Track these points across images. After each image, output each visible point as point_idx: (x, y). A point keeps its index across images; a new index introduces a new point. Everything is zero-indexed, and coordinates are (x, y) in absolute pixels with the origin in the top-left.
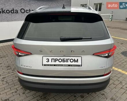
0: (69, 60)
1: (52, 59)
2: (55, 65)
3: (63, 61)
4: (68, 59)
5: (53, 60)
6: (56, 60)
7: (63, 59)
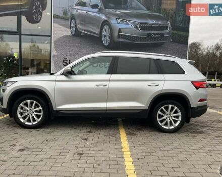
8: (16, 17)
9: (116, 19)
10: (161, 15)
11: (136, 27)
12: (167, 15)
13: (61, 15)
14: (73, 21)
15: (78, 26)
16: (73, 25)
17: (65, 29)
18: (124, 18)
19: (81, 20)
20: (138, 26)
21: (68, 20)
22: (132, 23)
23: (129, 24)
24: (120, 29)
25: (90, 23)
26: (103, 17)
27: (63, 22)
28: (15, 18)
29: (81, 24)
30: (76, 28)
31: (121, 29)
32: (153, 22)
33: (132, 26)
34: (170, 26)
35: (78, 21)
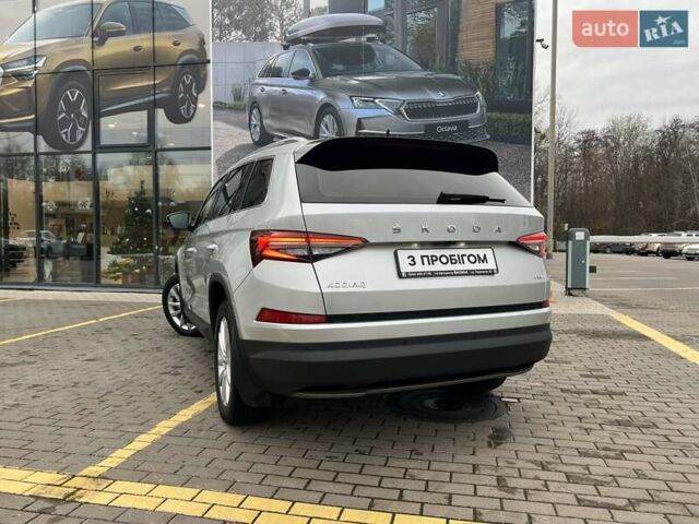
0: (465, 258)
1: (422, 257)
2: (434, 274)
3: (451, 259)
4: (462, 256)
5: (425, 259)
6: (432, 259)
7: (451, 256)
8: (146, 112)
9: (351, 97)
10: (459, 78)
11: (398, 112)
12: (473, 77)
13: (230, 101)
14: (255, 111)
15: (267, 122)
16: (254, 122)
17: (240, 130)
18: (367, 93)
19: (273, 109)
20: (402, 109)
21: (245, 110)
22: (387, 104)
23: (379, 107)
24: (359, 120)
25: (293, 113)
26: (321, 96)
27: (233, 116)
28: (144, 114)
29: (272, 117)
30: (262, 128)
31: (363, 121)
32: (439, 97)
33: (387, 112)
34: (481, 101)
35: (265, 112)
